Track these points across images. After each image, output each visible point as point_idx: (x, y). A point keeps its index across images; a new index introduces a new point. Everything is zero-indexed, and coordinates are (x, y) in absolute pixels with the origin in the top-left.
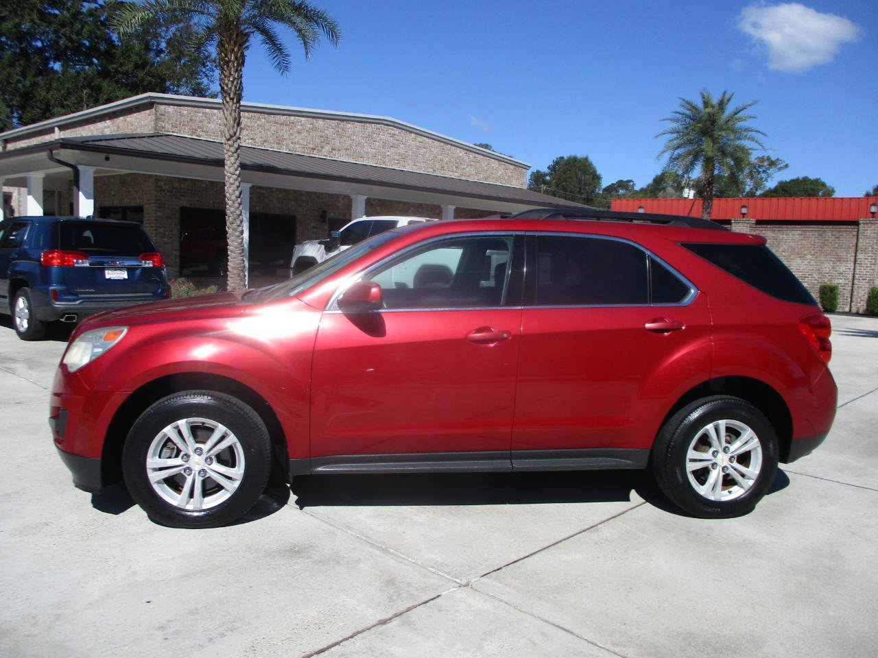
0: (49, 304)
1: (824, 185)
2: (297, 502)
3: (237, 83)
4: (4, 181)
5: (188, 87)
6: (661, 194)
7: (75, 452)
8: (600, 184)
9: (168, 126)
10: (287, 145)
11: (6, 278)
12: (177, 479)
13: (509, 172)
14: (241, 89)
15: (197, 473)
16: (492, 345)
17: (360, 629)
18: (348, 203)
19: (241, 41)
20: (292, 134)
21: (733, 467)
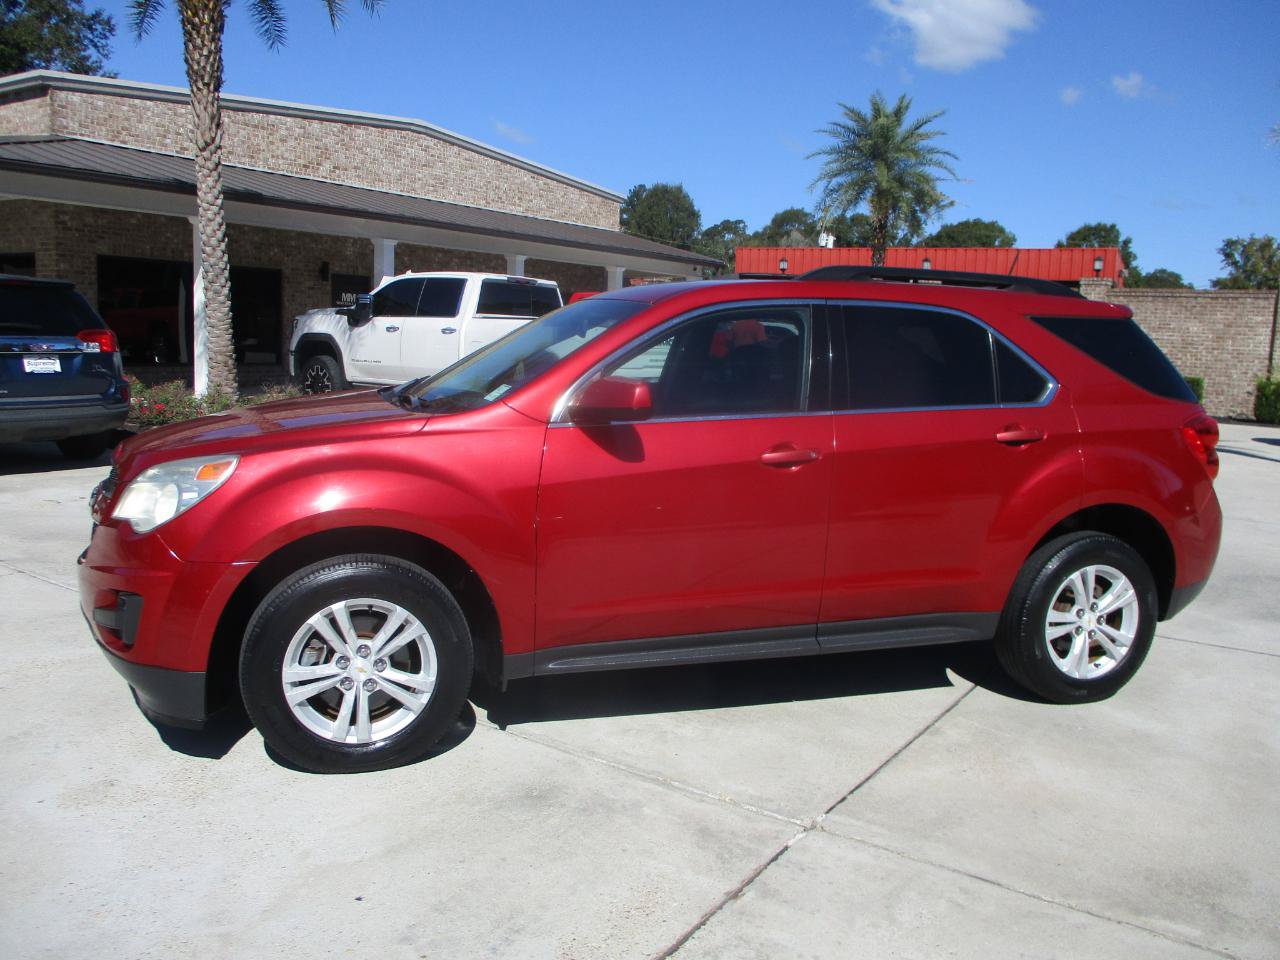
1: (1002, 230)
6: (783, 241)
8: (698, 225)
9: (74, 126)
10: (266, 160)
12: (331, 697)
13: (595, 208)
14: (220, 69)
15: (361, 685)
16: (796, 470)
17: (708, 910)
18: (365, 250)
20: (272, 143)
21: (1101, 631)
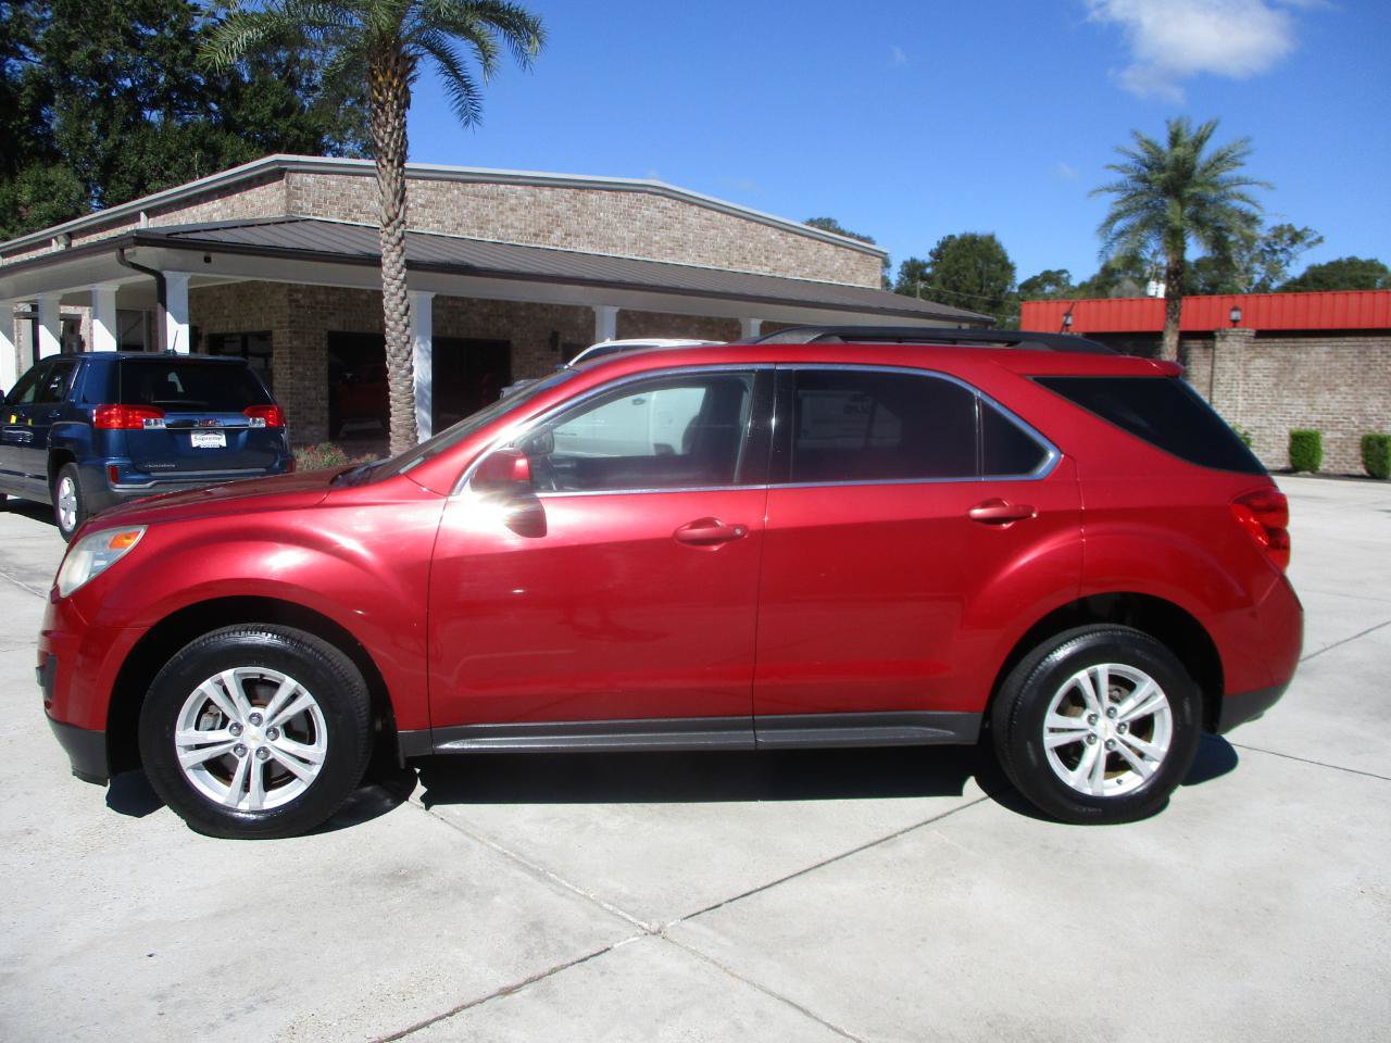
0: (107, 488)
1: (1383, 269)
2: (423, 799)
3: (398, 136)
4: (59, 298)
5: (355, 143)
6: (1114, 292)
7: (69, 720)
8: (1012, 277)
9: (306, 206)
10: (495, 230)
11: (44, 448)
12: (226, 762)
13: (852, 264)
14: (405, 144)
15: (255, 752)
16: (715, 548)
17: (467, 1001)
18: (590, 318)
19: (404, 69)
20: (501, 212)
21: (1124, 742)
